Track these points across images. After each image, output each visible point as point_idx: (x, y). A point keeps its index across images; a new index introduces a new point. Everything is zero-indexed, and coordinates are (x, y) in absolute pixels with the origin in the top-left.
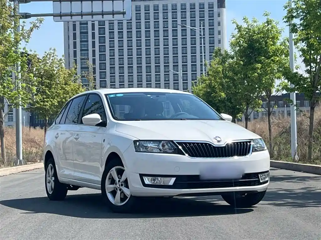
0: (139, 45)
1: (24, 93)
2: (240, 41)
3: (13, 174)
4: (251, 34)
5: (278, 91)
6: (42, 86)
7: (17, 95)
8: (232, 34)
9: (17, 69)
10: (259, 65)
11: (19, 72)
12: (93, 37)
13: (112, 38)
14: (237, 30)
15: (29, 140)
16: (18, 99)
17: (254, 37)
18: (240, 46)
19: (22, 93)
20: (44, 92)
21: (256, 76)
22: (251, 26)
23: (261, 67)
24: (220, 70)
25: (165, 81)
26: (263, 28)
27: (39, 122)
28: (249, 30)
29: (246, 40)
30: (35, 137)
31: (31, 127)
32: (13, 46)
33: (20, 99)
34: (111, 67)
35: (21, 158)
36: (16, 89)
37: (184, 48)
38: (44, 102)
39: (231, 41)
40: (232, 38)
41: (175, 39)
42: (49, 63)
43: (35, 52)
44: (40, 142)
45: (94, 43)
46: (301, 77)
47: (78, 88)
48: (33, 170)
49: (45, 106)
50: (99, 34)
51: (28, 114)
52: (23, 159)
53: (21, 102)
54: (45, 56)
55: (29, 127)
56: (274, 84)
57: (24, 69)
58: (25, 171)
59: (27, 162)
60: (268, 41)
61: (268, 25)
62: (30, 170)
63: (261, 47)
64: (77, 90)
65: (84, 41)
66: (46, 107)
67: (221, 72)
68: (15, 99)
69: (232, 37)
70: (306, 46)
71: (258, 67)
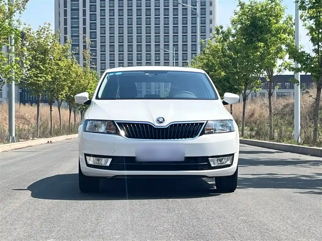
0: (130, 24)
1: (17, 68)
2: (243, 18)
3: (6, 151)
4: (254, 11)
5: (280, 70)
6: (36, 61)
7: (10, 70)
8: (235, 11)
9: (11, 42)
10: (262, 44)
11: (13, 45)
12: (84, 14)
13: (103, 15)
14: (240, 7)
15: (19, 116)
16: (11, 74)
17: (257, 15)
18: (242, 24)
19: (15, 67)
20: (37, 67)
21: (258, 55)
22: (254, 3)
23: (263, 46)
24: (219, 48)
25: (156, 60)
26: (266, 5)
27: (28, 99)
28: (252, 7)
29: (248, 18)
30: (25, 114)
31: (21, 103)
32: (7, 18)
33: (14, 74)
34: (101, 45)
35: (14, 135)
36: (10, 63)
37: (176, 28)
38: (37, 77)
39: (232, 19)
40: (235, 15)
41: (166, 19)
42: (43, 38)
43: (29, 25)
44: (30, 118)
45: (84, 20)
46: (309, 57)
47: (72, 65)
48: (27, 147)
49: (39, 81)
50: (90, 11)
51: (19, 90)
52: (15, 135)
53: (14, 77)
54: (40, 30)
55: (19, 104)
56: (275, 63)
57: (17, 42)
58: (18, 149)
59: (20, 139)
60: (271, 19)
61: (271, 3)
62: (23, 147)
63: (265, 25)
64: (71, 67)
65: (75, 19)
66: (39, 83)
67: (221, 51)
68: (8, 73)
69: (234, 13)
70: (314, 24)
71: (261, 46)
